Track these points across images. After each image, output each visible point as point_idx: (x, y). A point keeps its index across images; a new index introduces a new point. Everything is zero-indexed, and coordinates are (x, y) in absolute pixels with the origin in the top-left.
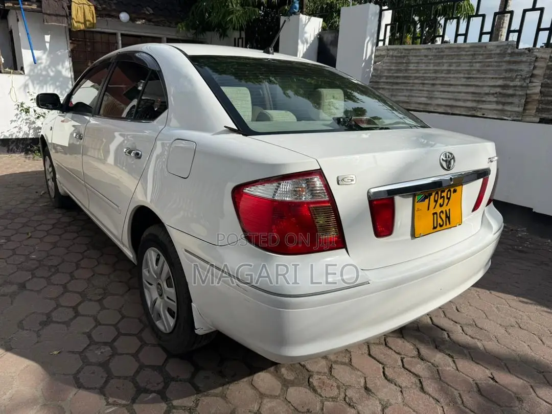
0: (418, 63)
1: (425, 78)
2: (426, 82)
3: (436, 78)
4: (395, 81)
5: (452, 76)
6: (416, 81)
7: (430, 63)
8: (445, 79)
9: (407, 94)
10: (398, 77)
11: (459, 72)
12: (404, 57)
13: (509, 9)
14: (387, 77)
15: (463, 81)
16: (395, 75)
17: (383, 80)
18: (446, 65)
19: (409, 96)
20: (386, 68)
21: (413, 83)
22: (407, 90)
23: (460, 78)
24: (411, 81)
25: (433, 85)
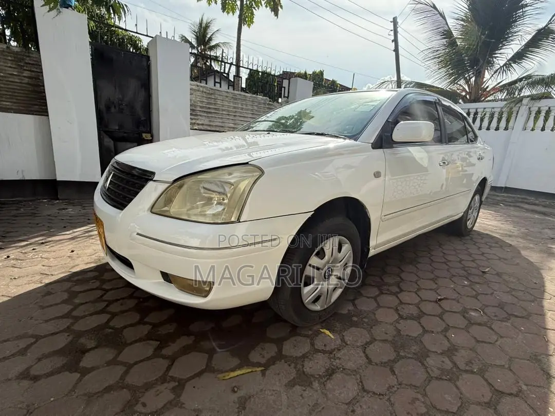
0: (223, 100)
1: (228, 111)
2: (230, 114)
3: (236, 112)
4: (209, 110)
5: (245, 111)
6: (224, 112)
7: (230, 102)
8: (241, 113)
9: (221, 121)
10: (209, 108)
11: (248, 110)
12: (212, 94)
13: (283, 86)
14: (201, 107)
15: (250, 116)
16: (208, 106)
17: (198, 109)
18: (240, 104)
19: (222, 122)
20: (199, 100)
21: (222, 114)
22: (219, 118)
23: (249, 113)
24: (221, 112)
25: (235, 116)
